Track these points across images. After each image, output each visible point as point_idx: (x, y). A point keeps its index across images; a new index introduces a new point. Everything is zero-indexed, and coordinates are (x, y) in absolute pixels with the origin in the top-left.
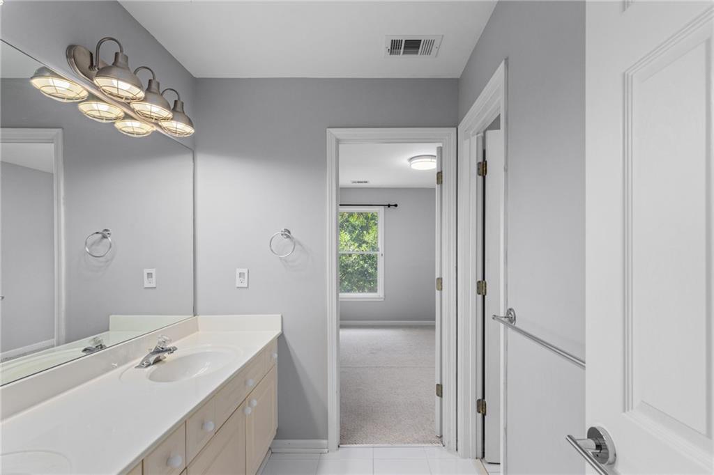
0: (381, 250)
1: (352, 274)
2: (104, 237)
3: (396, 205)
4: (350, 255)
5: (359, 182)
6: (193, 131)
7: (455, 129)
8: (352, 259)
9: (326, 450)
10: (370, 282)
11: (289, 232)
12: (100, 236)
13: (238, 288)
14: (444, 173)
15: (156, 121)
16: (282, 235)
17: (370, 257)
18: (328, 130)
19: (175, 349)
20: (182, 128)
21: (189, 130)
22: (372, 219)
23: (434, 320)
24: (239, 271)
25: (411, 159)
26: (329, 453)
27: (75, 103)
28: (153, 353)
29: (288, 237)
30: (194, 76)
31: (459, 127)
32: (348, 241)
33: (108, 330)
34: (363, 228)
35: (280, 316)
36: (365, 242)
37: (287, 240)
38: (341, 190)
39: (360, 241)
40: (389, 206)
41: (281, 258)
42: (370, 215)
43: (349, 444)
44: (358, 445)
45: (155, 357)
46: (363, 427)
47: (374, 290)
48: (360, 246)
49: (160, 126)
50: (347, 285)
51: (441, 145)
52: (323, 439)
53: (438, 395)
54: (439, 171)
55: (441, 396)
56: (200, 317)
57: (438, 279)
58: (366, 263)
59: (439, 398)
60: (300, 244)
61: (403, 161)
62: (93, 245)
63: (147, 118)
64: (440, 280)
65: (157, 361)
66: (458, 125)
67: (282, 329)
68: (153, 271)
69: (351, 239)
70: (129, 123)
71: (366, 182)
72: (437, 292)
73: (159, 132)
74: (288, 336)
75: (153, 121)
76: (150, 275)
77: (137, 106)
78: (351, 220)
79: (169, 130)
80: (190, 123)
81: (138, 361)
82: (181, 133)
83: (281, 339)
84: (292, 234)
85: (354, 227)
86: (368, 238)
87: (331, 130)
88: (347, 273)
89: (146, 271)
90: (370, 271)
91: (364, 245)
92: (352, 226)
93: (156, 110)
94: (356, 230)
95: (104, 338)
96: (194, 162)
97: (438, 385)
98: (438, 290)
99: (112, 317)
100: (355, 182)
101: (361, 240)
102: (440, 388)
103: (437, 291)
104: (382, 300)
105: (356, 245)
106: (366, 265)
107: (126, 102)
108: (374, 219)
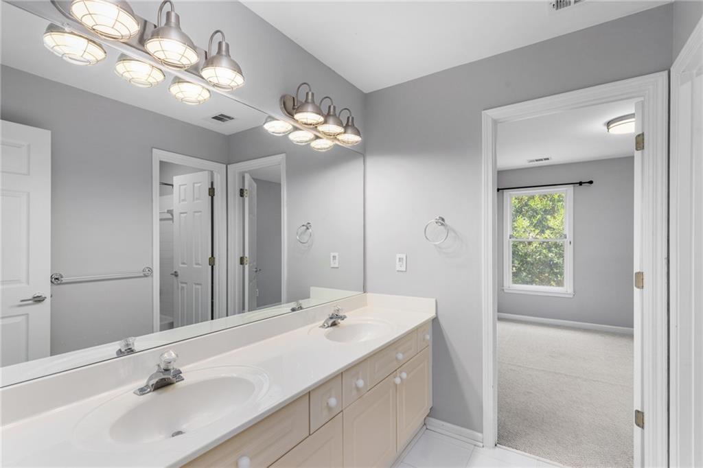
0: (570, 237)
1: (532, 264)
2: (308, 228)
3: (591, 182)
4: (530, 243)
5: (537, 161)
6: (360, 139)
7: (665, 74)
8: (531, 248)
9: (481, 445)
10: (556, 274)
11: (443, 220)
12: (305, 227)
13: (398, 271)
14: (645, 134)
15: (334, 136)
16: (437, 223)
17: (556, 245)
18: (483, 112)
19: (345, 317)
20: (351, 138)
21: (357, 138)
22: (559, 201)
23: (632, 327)
24: (398, 256)
25: (608, 124)
26: (484, 448)
27: (286, 136)
28: (331, 318)
29: (442, 224)
30: (365, 92)
31: (671, 69)
32: (527, 227)
33: (309, 298)
34: (546, 212)
35: (434, 300)
36: (549, 228)
37: (442, 227)
38: (501, 174)
39: (541, 226)
40: (581, 184)
41: (435, 245)
42: (556, 197)
43: (509, 447)
44: (519, 451)
45: (332, 320)
46: (528, 434)
47: (560, 284)
48: (543, 232)
49: (338, 140)
50: (526, 276)
51: (642, 99)
52: (478, 432)
53: (638, 425)
54: (640, 133)
55: (643, 427)
56: (369, 295)
57: (638, 274)
58: (550, 251)
59: (640, 429)
60: (454, 231)
61: (598, 126)
62: (301, 233)
63: (328, 135)
64: (640, 275)
65: (334, 324)
66: (670, 67)
67: (436, 313)
68: (336, 254)
69: (532, 224)
70: (318, 141)
71: (548, 159)
72: (636, 291)
73: (337, 145)
74: (442, 320)
75: (332, 137)
76: (334, 257)
77: (320, 128)
78: (532, 203)
79: (344, 142)
80: (358, 133)
81: (321, 323)
82: (352, 142)
83: (435, 321)
84: (447, 222)
85: (536, 212)
86: (552, 222)
87: (486, 111)
88: (527, 262)
89: (332, 254)
90: (556, 260)
91: (548, 232)
92: (533, 210)
93: (332, 128)
94: (537, 214)
95: (304, 303)
96: (364, 164)
97: (637, 412)
98: (638, 287)
99: (311, 288)
100: (531, 161)
101: (544, 226)
102: (640, 415)
103: (635, 288)
104: (572, 296)
105: (537, 231)
106: (550, 255)
107: (314, 127)
108: (562, 201)
